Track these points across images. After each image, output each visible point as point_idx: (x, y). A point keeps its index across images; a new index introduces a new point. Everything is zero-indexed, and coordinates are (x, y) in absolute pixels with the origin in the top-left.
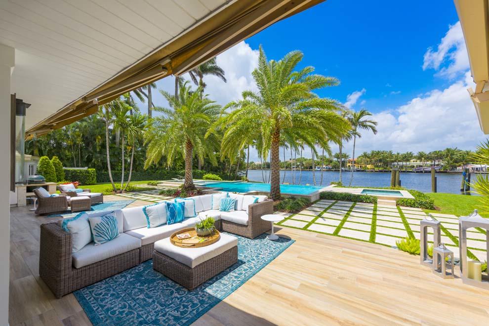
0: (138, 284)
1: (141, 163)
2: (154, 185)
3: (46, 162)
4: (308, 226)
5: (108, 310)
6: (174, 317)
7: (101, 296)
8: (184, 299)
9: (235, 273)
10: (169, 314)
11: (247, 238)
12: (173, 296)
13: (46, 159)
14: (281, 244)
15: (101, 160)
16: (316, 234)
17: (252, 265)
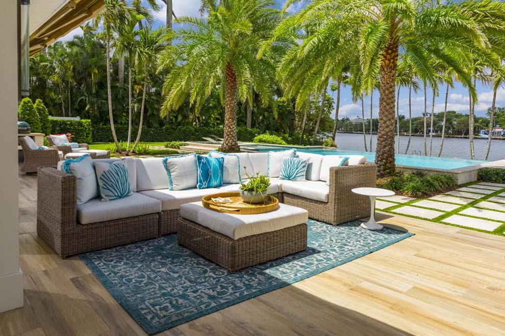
0: (159, 258)
1: (155, 113)
2: (175, 148)
3: (28, 106)
4: (443, 217)
5: (122, 277)
6: (208, 295)
7: (112, 263)
8: (222, 280)
9: (302, 262)
10: (202, 292)
11: (326, 223)
12: (207, 275)
13: (29, 102)
14: (386, 236)
15: (98, 108)
16: (458, 229)
17: (331, 256)
